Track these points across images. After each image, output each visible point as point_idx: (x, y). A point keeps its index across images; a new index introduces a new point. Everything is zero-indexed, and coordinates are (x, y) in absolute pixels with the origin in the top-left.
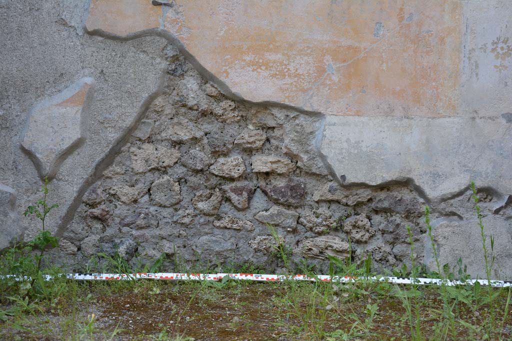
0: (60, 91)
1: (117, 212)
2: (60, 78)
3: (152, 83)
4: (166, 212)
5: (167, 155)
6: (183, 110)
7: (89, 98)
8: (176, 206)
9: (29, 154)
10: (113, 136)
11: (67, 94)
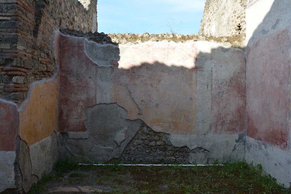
0: (121, 130)
1: (131, 152)
2: (121, 128)
3: (138, 128)
4: (140, 152)
5: (140, 142)
6: (144, 133)
7: (126, 132)
8: (142, 151)
9: (116, 142)
10: (131, 138)
11: (122, 131)
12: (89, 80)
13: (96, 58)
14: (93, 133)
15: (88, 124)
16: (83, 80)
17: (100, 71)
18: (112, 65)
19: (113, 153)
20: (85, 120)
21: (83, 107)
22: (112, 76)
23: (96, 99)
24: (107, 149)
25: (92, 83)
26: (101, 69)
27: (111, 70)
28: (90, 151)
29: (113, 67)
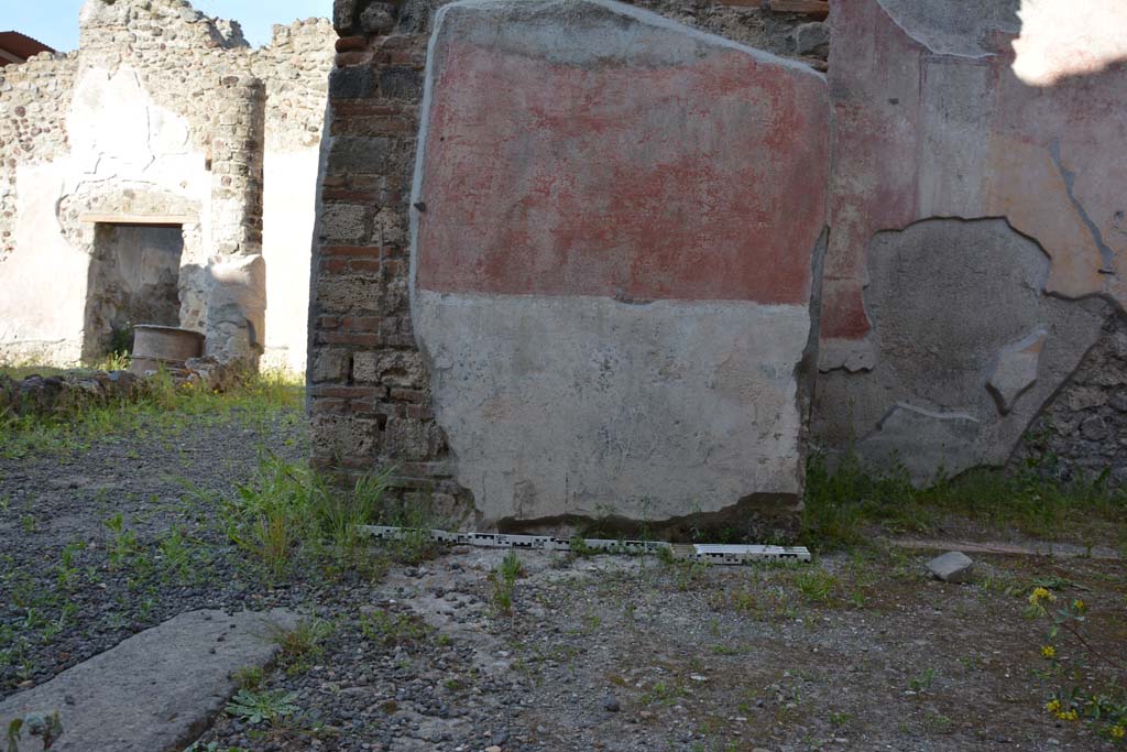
0: (1019, 341)
1: (1055, 443)
2: (1021, 329)
3: (1093, 335)
4: (1094, 446)
5: (1096, 397)
6: (1113, 360)
7: (1043, 348)
8: (1102, 441)
9: (992, 390)
10: (1059, 379)
11: (1026, 343)
12: (889, 110)
13: (920, 18)
14: (894, 346)
15: (873, 306)
16: (860, 111)
17: (937, 74)
18: (990, 54)
19: (977, 440)
20: (865, 287)
21: (861, 229)
22: (990, 100)
23: (916, 194)
24: (954, 419)
25: (902, 124)
26: (942, 66)
27: (987, 74)
28: (879, 427)
29: (996, 60)
